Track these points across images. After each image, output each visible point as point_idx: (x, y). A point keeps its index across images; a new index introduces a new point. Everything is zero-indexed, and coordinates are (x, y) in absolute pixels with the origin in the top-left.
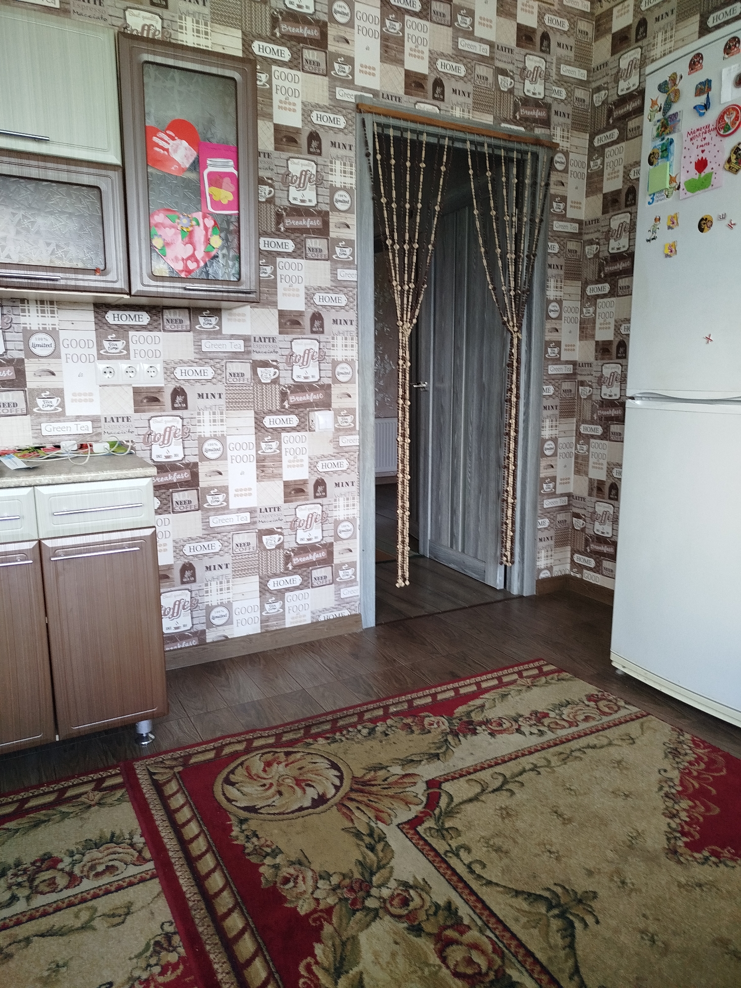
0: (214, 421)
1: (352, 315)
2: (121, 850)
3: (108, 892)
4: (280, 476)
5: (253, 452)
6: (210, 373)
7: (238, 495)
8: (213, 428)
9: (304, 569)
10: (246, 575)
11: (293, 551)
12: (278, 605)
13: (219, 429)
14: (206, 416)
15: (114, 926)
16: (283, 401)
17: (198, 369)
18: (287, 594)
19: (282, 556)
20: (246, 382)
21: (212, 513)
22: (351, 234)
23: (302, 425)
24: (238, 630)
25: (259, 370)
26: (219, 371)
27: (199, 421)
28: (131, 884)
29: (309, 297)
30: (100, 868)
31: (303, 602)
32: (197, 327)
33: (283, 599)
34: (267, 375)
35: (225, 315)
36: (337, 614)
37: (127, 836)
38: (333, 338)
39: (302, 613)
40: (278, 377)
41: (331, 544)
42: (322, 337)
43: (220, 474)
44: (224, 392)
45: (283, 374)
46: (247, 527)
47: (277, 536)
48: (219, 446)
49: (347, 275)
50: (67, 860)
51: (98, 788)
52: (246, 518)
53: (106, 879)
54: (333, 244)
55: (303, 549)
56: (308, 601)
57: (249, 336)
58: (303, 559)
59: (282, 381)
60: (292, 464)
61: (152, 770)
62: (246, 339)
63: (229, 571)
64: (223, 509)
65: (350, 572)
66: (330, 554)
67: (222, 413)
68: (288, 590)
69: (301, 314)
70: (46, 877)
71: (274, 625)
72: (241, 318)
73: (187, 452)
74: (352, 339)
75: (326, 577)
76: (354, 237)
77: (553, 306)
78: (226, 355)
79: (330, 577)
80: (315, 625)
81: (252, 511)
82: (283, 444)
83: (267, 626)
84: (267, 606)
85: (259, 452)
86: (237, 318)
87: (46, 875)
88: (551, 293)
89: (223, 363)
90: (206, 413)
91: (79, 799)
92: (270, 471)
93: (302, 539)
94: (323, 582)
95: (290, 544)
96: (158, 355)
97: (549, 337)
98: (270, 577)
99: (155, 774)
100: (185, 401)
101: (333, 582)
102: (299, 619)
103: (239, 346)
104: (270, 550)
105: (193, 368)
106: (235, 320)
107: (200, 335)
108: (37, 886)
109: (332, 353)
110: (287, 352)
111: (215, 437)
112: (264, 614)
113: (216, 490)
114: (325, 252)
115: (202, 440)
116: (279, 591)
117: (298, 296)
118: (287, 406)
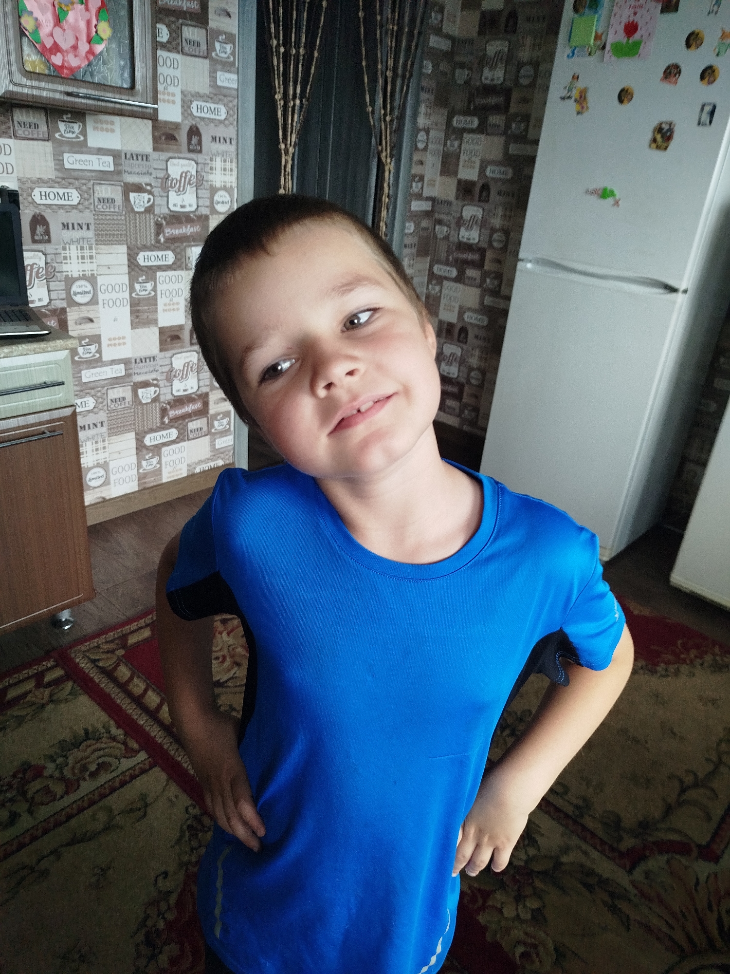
0: (83, 258)
1: (231, 132)
2: (103, 746)
3: (113, 790)
4: (155, 322)
5: (127, 295)
6: (75, 197)
7: (111, 345)
8: (82, 267)
9: (180, 422)
10: (123, 432)
11: (169, 403)
12: (155, 461)
13: (88, 267)
14: (73, 252)
15: (138, 820)
16: (158, 234)
17: (61, 191)
18: (164, 449)
19: (158, 410)
20: (117, 210)
21: (84, 366)
22: (231, 25)
23: (178, 263)
24: (115, 491)
25: (132, 195)
26: (86, 194)
27: (65, 258)
28: (133, 777)
29: (186, 106)
30: (93, 767)
31: (179, 456)
32: (57, 135)
33: (159, 455)
34: (140, 201)
35: (90, 121)
36: (212, 464)
37: (103, 731)
38: (212, 160)
39: (178, 467)
40: (153, 206)
41: (207, 394)
42: (200, 158)
43: (91, 320)
44: (92, 221)
45: (158, 201)
46: (121, 381)
47: (152, 389)
48: (89, 288)
49: (228, 80)
50: (51, 766)
51: (39, 685)
52: (119, 370)
53: (104, 778)
54: (213, 36)
55: (180, 401)
56: (184, 454)
57: (119, 151)
58: (179, 412)
59: (157, 210)
60: (168, 307)
61: (93, 657)
62: (116, 155)
63: (104, 429)
64: (97, 362)
65: (225, 421)
66: (206, 404)
67: (91, 248)
68: (165, 444)
69: (176, 126)
70: (38, 787)
71: (151, 482)
72: (109, 127)
73: (54, 295)
74: (231, 162)
75: (201, 429)
76: (235, 30)
77: (422, 136)
78: (93, 174)
79: (205, 429)
80: (191, 477)
81: (126, 362)
82: (159, 286)
83: (145, 483)
84: (144, 463)
85: (134, 295)
86: (105, 126)
87: (36, 786)
88: (422, 121)
89: (90, 184)
90: (73, 247)
91: (26, 700)
92: (144, 316)
93: (178, 391)
94: (199, 434)
95: (166, 397)
96: (10, 171)
97: (416, 170)
98: (146, 433)
99: (98, 660)
100: (47, 232)
101: (209, 433)
102: (175, 473)
103: (107, 163)
104: (146, 404)
105: (55, 190)
106: (102, 129)
107: (61, 147)
108: (33, 798)
109: (211, 177)
110: (162, 174)
111: (84, 277)
112: (141, 471)
113: (87, 340)
114: (203, 47)
115: (69, 281)
116: (156, 446)
117: (174, 102)
118: (162, 240)
